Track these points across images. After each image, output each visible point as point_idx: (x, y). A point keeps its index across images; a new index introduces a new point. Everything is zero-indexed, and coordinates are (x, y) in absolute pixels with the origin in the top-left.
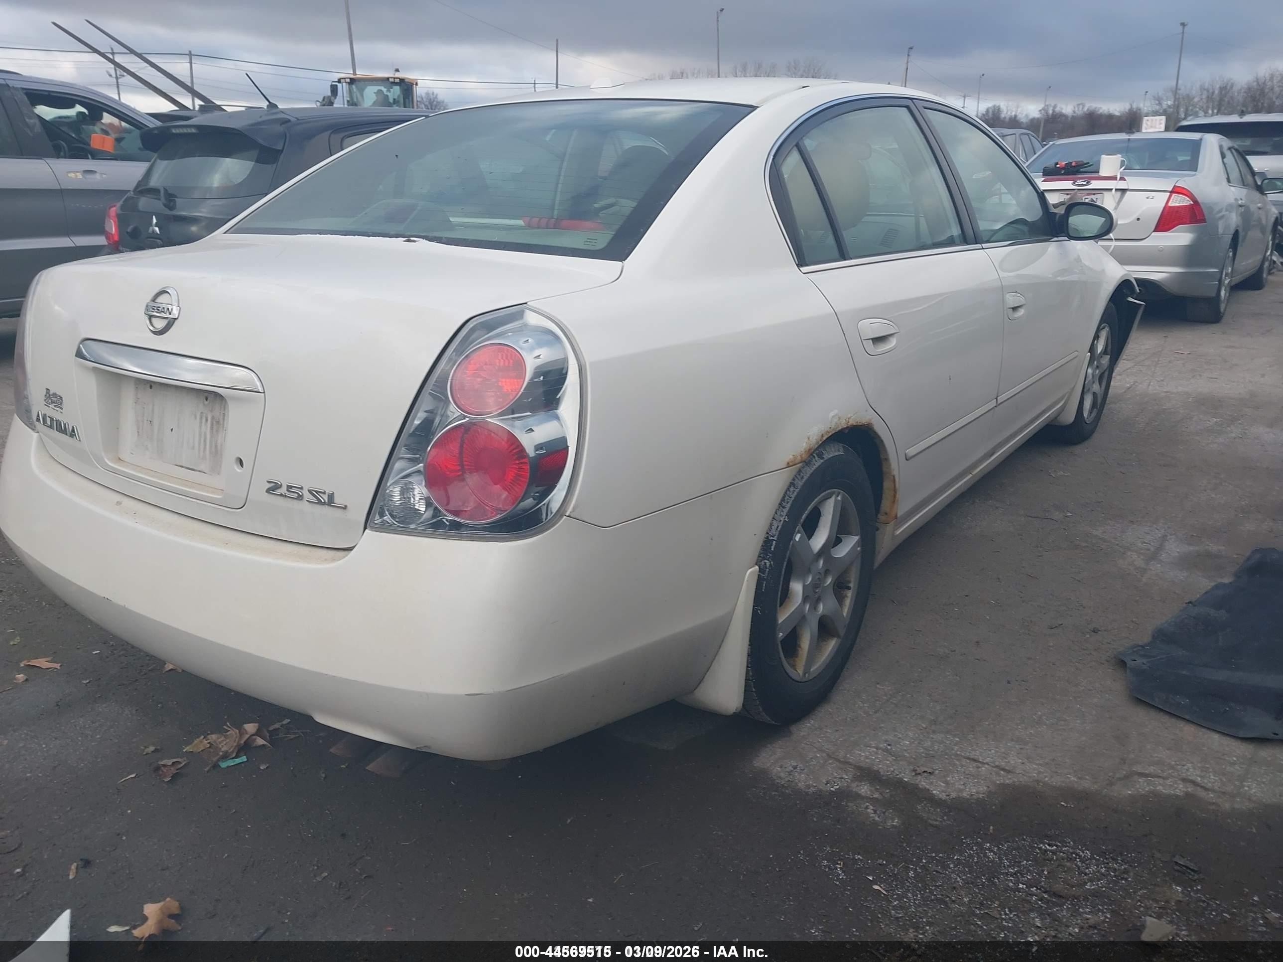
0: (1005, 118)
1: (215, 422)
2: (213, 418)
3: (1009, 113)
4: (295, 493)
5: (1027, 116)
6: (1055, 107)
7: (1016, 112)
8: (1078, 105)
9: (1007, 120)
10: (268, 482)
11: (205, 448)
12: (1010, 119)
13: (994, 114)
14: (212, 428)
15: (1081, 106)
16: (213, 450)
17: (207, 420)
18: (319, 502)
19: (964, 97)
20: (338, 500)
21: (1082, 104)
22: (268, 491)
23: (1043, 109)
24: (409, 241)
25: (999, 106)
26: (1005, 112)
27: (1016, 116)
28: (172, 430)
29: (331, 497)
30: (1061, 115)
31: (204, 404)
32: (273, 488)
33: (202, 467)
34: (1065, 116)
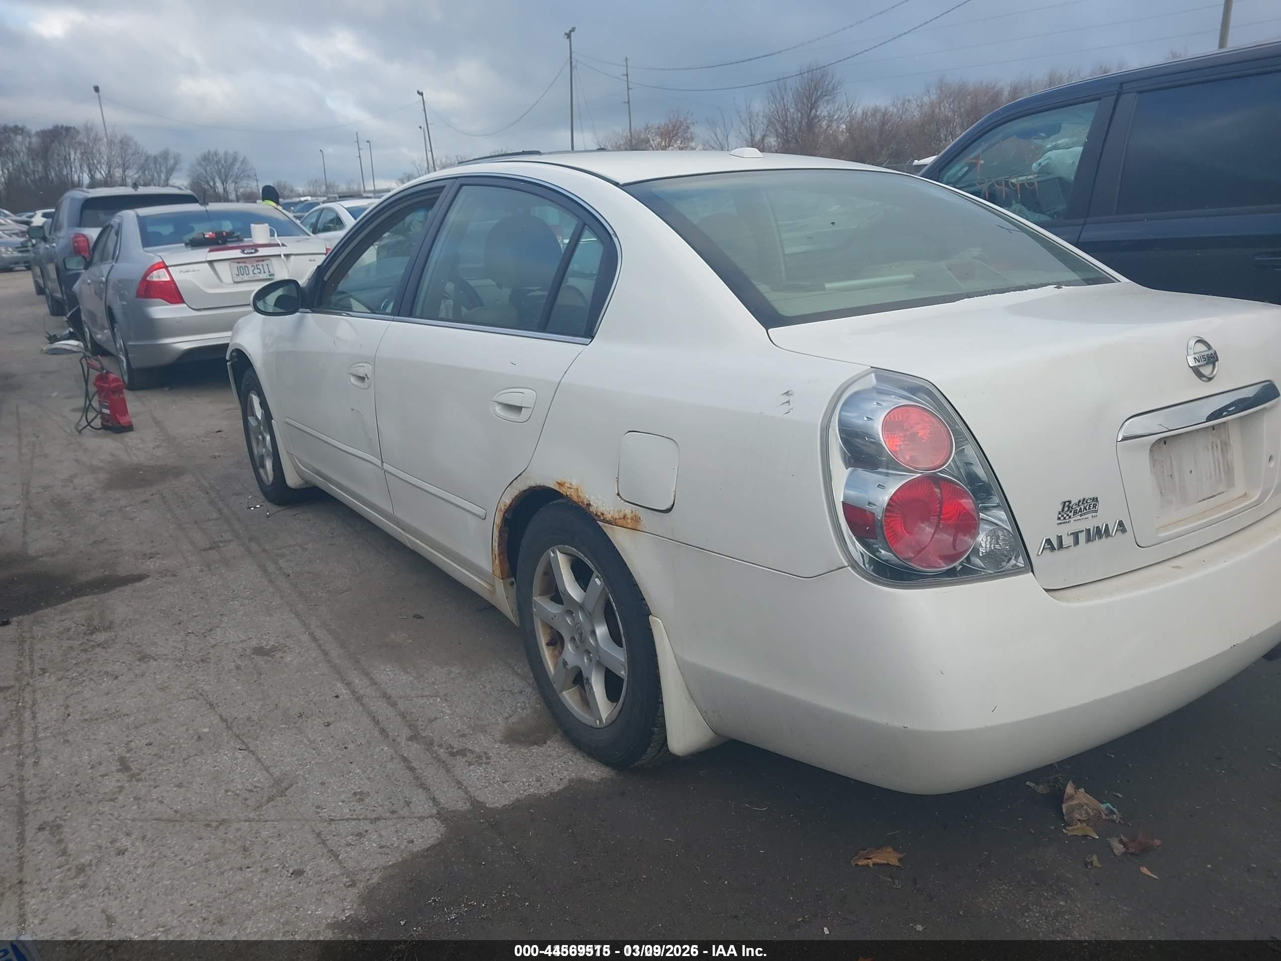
1: (1223, 445)
2: (1221, 442)
11: (1220, 470)
14: (1222, 449)
16: (1226, 468)
17: (1217, 447)
31: (1212, 434)
33: (1221, 489)
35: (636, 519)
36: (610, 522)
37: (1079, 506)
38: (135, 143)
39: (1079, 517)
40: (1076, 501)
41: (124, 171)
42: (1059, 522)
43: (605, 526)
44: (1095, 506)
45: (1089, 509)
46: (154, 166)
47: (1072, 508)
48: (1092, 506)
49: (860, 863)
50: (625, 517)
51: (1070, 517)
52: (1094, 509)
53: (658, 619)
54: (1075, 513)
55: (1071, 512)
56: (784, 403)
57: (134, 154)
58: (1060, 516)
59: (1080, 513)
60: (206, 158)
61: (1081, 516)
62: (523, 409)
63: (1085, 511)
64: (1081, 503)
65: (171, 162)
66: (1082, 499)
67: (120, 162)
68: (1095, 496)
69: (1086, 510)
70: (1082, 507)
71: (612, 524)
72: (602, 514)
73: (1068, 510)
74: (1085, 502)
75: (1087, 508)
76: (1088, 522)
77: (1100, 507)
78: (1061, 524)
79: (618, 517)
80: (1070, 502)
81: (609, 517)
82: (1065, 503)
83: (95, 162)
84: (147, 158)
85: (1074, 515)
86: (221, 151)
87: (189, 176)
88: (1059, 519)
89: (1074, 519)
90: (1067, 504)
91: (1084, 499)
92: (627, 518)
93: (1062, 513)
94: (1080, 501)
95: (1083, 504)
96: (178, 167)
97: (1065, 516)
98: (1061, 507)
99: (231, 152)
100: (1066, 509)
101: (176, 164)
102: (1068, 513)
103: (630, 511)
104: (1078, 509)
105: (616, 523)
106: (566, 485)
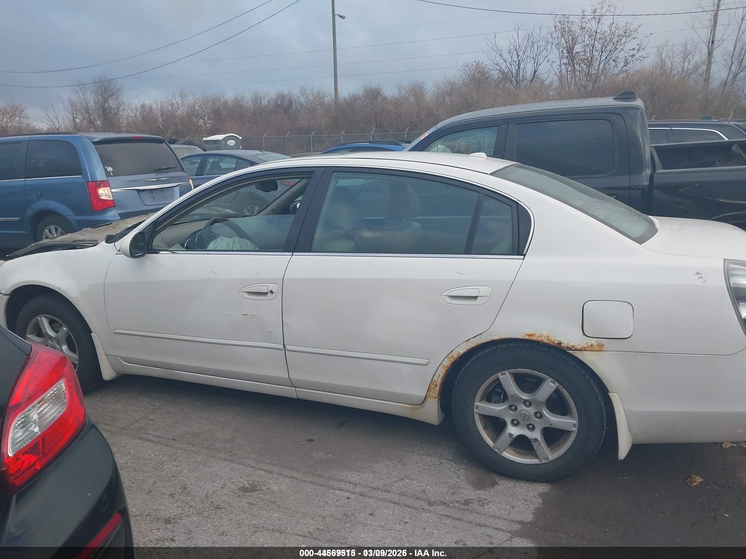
35: (601, 346)
36: (580, 350)
43: (576, 353)
49: (694, 485)
50: (592, 345)
53: (615, 394)
56: (699, 278)
62: (478, 297)
71: (582, 351)
72: (573, 347)
79: (586, 346)
81: (579, 347)
92: (594, 346)
103: (596, 342)
105: (585, 349)
106: (536, 335)
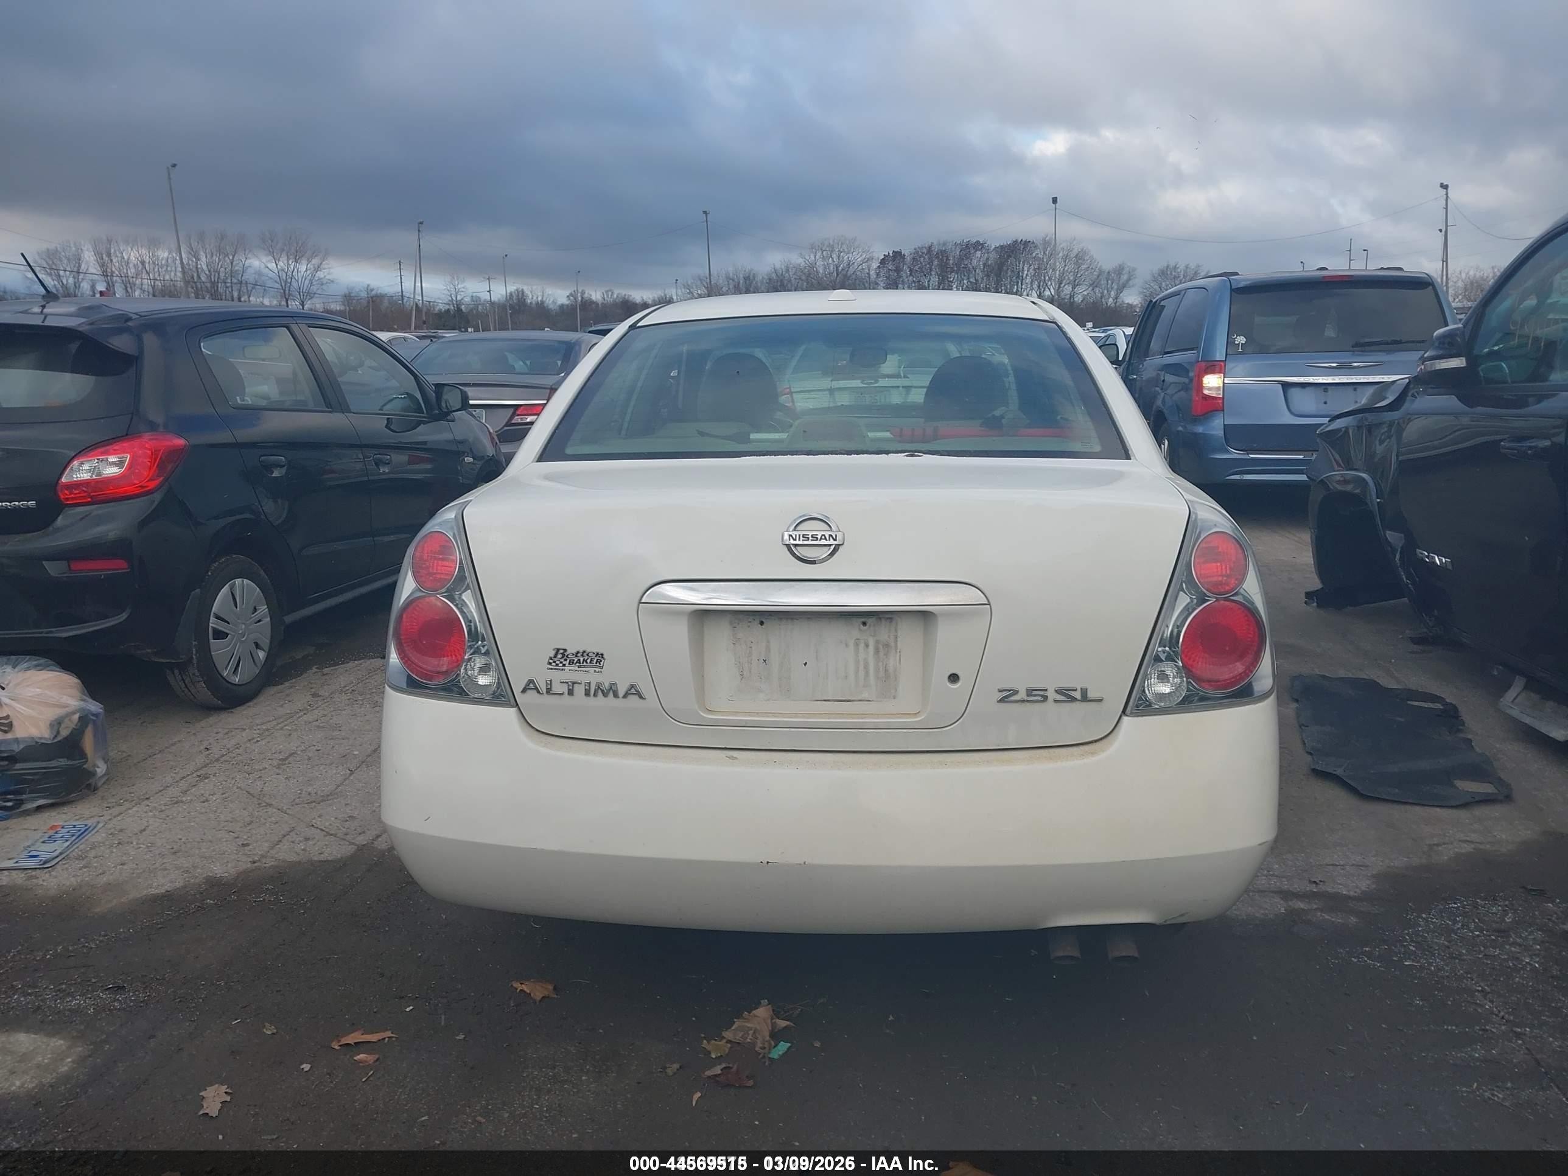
0: (531, 303)
1: (881, 647)
2: (877, 642)
3: (535, 298)
4: (1036, 696)
5: (554, 302)
6: (583, 293)
7: (543, 296)
8: (607, 292)
9: (534, 305)
10: (1000, 691)
11: (867, 674)
12: (537, 303)
13: (518, 299)
14: (877, 651)
15: (610, 293)
16: (882, 674)
17: (867, 646)
18: (1074, 699)
19: (489, 279)
20: (1091, 695)
21: (610, 290)
22: (1002, 700)
23: (571, 295)
24: (912, 456)
25: (523, 290)
26: (530, 297)
27: (542, 302)
28: (805, 664)
29: (1084, 692)
30: (592, 302)
31: (860, 630)
32: (1007, 697)
33: (865, 695)
34: (596, 303)
37: (576, 656)
38: (1092, 257)
39: (576, 668)
40: (574, 651)
41: (1073, 288)
42: (551, 667)
44: (599, 661)
45: (590, 663)
46: (1105, 282)
47: (567, 656)
48: (595, 660)
51: (564, 665)
52: (598, 664)
54: (571, 662)
55: (566, 660)
57: (1087, 269)
58: (551, 661)
59: (578, 664)
60: (1166, 274)
61: (579, 667)
63: (585, 664)
64: (579, 655)
65: (1125, 277)
66: (581, 651)
67: (1072, 278)
68: (600, 652)
69: (587, 663)
70: (582, 660)
73: (560, 657)
74: (585, 654)
75: (588, 661)
76: (588, 676)
77: (606, 663)
78: (552, 669)
80: (565, 650)
82: (558, 650)
83: (1047, 278)
84: (1101, 272)
85: (569, 664)
86: (1181, 267)
87: (1140, 293)
88: (550, 664)
89: (571, 668)
90: (562, 651)
91: (584, 652)
93: (555, 659)
94: (578, 652)
95: (582, 656)
96: (1131, 283)
97: (558, 662)
98: (552, 654)
99: (1193, 266)
100: (560, 656)
101: (1129, 279)
102: (562, 660)
104: (576, 660)
